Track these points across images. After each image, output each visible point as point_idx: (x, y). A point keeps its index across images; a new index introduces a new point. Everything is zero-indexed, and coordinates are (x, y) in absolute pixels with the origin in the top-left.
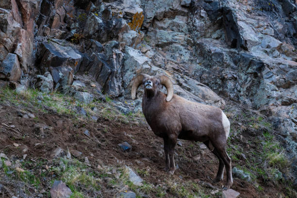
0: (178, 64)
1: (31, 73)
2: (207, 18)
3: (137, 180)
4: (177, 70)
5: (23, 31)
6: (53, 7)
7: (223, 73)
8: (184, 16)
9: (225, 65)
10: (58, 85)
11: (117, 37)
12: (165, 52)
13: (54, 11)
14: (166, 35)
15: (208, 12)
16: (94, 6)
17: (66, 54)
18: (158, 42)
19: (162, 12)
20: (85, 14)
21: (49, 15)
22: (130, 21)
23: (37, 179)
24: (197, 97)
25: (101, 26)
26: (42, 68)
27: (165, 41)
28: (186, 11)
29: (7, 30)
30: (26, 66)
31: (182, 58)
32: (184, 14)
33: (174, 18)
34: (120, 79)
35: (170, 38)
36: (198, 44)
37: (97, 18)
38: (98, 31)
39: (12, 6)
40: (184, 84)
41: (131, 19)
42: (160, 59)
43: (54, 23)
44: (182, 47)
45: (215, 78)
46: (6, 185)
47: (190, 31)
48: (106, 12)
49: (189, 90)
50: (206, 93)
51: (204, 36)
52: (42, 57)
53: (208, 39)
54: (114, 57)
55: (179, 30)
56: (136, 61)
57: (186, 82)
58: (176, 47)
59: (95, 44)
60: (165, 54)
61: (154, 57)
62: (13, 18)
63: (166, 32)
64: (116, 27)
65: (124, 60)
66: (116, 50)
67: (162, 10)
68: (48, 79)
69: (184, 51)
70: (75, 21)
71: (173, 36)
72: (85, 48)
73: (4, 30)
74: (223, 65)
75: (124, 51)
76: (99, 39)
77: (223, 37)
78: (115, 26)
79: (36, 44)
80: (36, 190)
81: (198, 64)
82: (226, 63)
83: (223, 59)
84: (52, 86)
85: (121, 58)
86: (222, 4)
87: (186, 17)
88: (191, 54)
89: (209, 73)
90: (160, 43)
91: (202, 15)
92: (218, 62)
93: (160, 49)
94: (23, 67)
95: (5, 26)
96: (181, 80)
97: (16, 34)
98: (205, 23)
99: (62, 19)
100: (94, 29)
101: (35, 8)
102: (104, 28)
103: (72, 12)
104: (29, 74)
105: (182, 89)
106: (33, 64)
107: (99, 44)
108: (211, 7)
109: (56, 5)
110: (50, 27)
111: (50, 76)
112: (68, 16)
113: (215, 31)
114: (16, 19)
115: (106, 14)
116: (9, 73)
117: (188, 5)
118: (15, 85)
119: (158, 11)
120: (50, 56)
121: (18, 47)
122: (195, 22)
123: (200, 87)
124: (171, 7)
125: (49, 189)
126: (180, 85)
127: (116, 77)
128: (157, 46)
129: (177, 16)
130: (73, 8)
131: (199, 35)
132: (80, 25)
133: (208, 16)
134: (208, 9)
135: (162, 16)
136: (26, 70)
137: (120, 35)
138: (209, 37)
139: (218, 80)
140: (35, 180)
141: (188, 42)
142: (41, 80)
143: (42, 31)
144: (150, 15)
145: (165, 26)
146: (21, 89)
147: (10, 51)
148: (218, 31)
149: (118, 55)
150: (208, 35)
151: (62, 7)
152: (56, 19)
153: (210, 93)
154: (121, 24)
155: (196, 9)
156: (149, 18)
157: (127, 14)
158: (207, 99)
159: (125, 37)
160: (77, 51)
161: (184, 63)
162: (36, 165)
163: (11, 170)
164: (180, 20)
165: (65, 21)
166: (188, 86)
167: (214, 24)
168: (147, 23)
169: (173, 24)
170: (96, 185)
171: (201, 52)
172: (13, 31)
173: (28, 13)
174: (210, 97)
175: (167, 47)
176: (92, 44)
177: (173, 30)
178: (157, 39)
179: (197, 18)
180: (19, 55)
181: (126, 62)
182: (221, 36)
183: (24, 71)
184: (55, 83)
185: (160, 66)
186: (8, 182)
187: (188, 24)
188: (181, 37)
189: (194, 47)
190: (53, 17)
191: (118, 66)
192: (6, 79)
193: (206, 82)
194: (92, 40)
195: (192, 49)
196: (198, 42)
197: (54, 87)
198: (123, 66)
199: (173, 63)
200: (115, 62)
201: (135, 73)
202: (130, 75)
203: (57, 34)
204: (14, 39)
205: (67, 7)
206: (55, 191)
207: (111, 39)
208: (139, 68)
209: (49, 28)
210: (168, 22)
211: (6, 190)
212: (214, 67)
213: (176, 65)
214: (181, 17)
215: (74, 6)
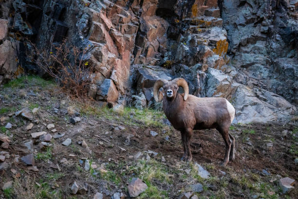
0: (258, 80)
1: (128, 94)
2: (281, 41)
3: (204, 174)
4: (257, 85)
5: (118, 61)
6: (146, 40)
7: (294, 84)
8: (263, 40)
9: (296, 78)
10: (151, 102)
11: (202, 61)
12: (248, 71)
13: (148, 43)
14: (249, 58)
15: (282, 36)
16: (183, 37)
17: (157, 77)
18: (243, 63)
19: (246, 39)
20: (176, 44)
21: (144, 47)
22: (215, 47)
23: (118, 178)
24: (272, 106)
25: (188, 53)
26: (138, 90)
27: (249, 63)
28: (265, 36)
29: (102, 60)
30: (123, 89)
31: (262, 75)
32: (264, 40)
33: (255, 43)
34: (203, 94)
35: (252, 59)
36: (275, 63)
37: (184, 46)
38: (185, 57)
39: (106, 41)
40: (261, 96)
41: (216, 46)
42: (242, 77)
43: (149, 53)
44: (262, 66)
45: (288, 89)
46: (92, 184)
47: (268, 53)
48: (192, 41)
49: (265, 100)
50: (279, 102)
51: (281, 56)
52: (137, 81)
53: (283, 58)
54: (198, 77)
55: (260, 52)
56: (217, 79)
57: (263, 94)
58: (257, 67)
59: (183, 67)
60: (248, 73)
61: (237, 75)
62: (108, 50)
63: (249, 55)
64: (201, 52)
65: (207, 79)
66: (200, 71)
67: (246, 37)
68: (142, 98)
69: (263, 69)
70: (168, 50)
71: (255, 58)
72: (176, 71)
73: (100, 60)
74: (294, 78)
75: (207, 72)
76: (187, 64)
77: (296, 56)
78: (199, 52)
79: (132, 71)
80: (116, 187)
81: (275, 79)
82: (296, 76)
83: (293, 73)
84: (145, 103)
85: (205, 77)
86: (294, 28)
87: (265, 42)
88: (270, 71)
89: (283, 86)
90: (244, 64)
91: (277, 39)
92: (290, 76)
93: (245, 69)
94: (120, 90)
95: (100, 57)
96: (259, 93)
97: (112, 63)
98: (280, 45)
99: (156, 49)
100: (182, 55)
101: (129, 41)
102: (190, 54)
103: (165, 44)
104: (127, 96)
105: (259, 100)
106: (130, 87)
107: (186, 67)
108: (284, 32)
109: (149, 38)
110: (146, 56)
111: (143, 96)
112: (162, 46)
113: (289, 51)
114: (111, 51)
115: (193, 42)
116: (106, 95)
117: (266, 32)
118: (112, 104)
119: (243, 38)
120: (143, 79)
121: (113, 73)
122: (272, 44)
123: (274, 97)
124: (253, 34)
125: (127, 185)
126: (258, 97)
127: (200, 94)
128: (243, 66)
129: (257, 42)
130: (166, 40)
131: (276, 55)
132: (172, 53)
133: (283, 39)
134: (282, 34)
135: (245, 42)
136: (123, 91)
137: (205, 59)
138: (284, 57)
139: (290, 91)
140: (116, 179)
141: (267, 62)
142: (136, 99)
143: (138, 60)
144: (236, 42)
145: (248, 50)
146: (117, 108)
147: (106, 77)
148: (292, 52)
149: (202, 76)
150: (284, 55)
151: (156, 40)
152: (150, 49)
153: (283, 102)
154: (204, 50)
155: (272, 34)
156: (235, 45)
157: (212, 42)
158: (280, 107)
159: (209, 60)
160: (169, 74)
161: (264, 79)
162: (118, 166)
163: (96, 171)
164: (260, 44)
165: (159, 51)
166: (264, 98)
167: (288, 46)
168: (234, 49)
169: (255, 48)
170: (169, 180)
171: (277, 69)
172: (108, 61)
173: (123, 45)
174: (283, 105)
175: (250, 67)
176: (180, 68)
177: (254, 53)
178: (243, 61)
179: (274, 42)
180: (114, 79)
181: (209, 80)
182: (295, 55)
183: (122, 93)
184: (147, 101)
185: (241, 83)
186: (93, 181)
187: (266, 47)
188: (261, 58)
189: (272, 66)
190: (148, 48)
191: (202, 84)
192: (104, 100)
193: (281, 93)
194: (181, 65)
195: (270, 67)
196: (275, 61)
197: (147, 104)
198: (206, 84)
199: (254, 80)
200: (199, 81)
201: (216, 89)
202: (212, 91)
203: (152, 62)
204: (110, 68)
205: (161, 40)
206: (132, 186)
207: (197, 62)
208: (219, 85)
209: (144, 57)
210: (251, 46)
211: (91, 188)
212: (287, 81)
213: (256, 81)
214: (261, 41)
215: (168, 38)
